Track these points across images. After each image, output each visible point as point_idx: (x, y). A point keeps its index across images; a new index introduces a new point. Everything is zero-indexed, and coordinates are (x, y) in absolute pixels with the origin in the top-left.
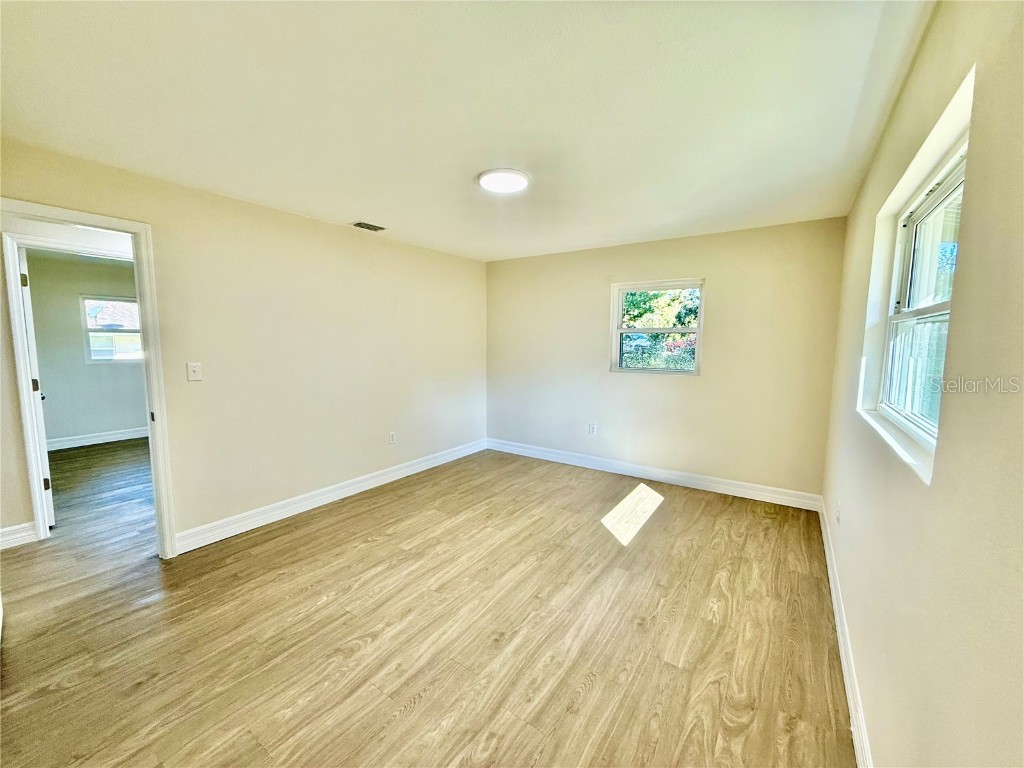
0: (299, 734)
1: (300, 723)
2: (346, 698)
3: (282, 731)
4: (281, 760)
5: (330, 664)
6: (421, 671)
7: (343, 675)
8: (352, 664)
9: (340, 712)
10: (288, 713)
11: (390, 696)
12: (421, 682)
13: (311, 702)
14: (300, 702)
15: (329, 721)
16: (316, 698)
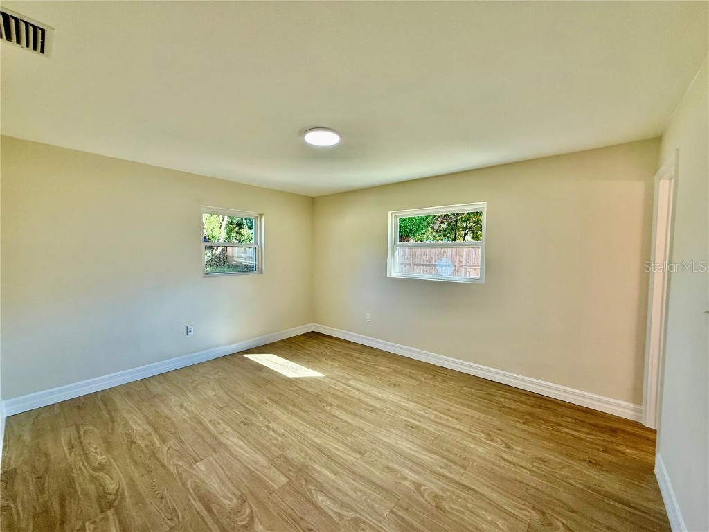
0: (509, 509)
1: (502, 511)
2: (475, 490)
3: (512, 520)
4: (528, 513)
5: (451, 508)
6: (443, 457)
7: (459, 497)
8: (448, 494)
9: (486, 491)
10: (500, 523)
11: (466, 469)
12: (451, 456)
13: (486, 511)
14: (489, 518)
15: (494, 496)
16: (482, 508)
